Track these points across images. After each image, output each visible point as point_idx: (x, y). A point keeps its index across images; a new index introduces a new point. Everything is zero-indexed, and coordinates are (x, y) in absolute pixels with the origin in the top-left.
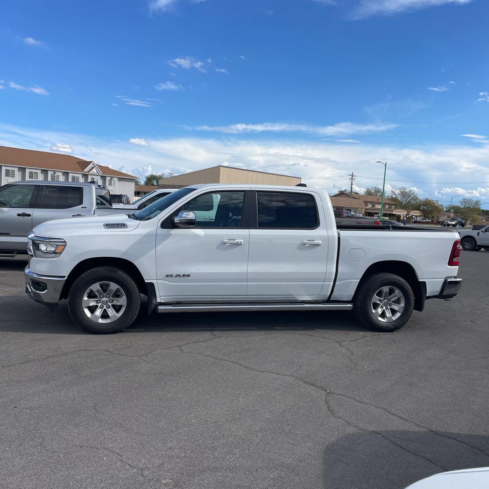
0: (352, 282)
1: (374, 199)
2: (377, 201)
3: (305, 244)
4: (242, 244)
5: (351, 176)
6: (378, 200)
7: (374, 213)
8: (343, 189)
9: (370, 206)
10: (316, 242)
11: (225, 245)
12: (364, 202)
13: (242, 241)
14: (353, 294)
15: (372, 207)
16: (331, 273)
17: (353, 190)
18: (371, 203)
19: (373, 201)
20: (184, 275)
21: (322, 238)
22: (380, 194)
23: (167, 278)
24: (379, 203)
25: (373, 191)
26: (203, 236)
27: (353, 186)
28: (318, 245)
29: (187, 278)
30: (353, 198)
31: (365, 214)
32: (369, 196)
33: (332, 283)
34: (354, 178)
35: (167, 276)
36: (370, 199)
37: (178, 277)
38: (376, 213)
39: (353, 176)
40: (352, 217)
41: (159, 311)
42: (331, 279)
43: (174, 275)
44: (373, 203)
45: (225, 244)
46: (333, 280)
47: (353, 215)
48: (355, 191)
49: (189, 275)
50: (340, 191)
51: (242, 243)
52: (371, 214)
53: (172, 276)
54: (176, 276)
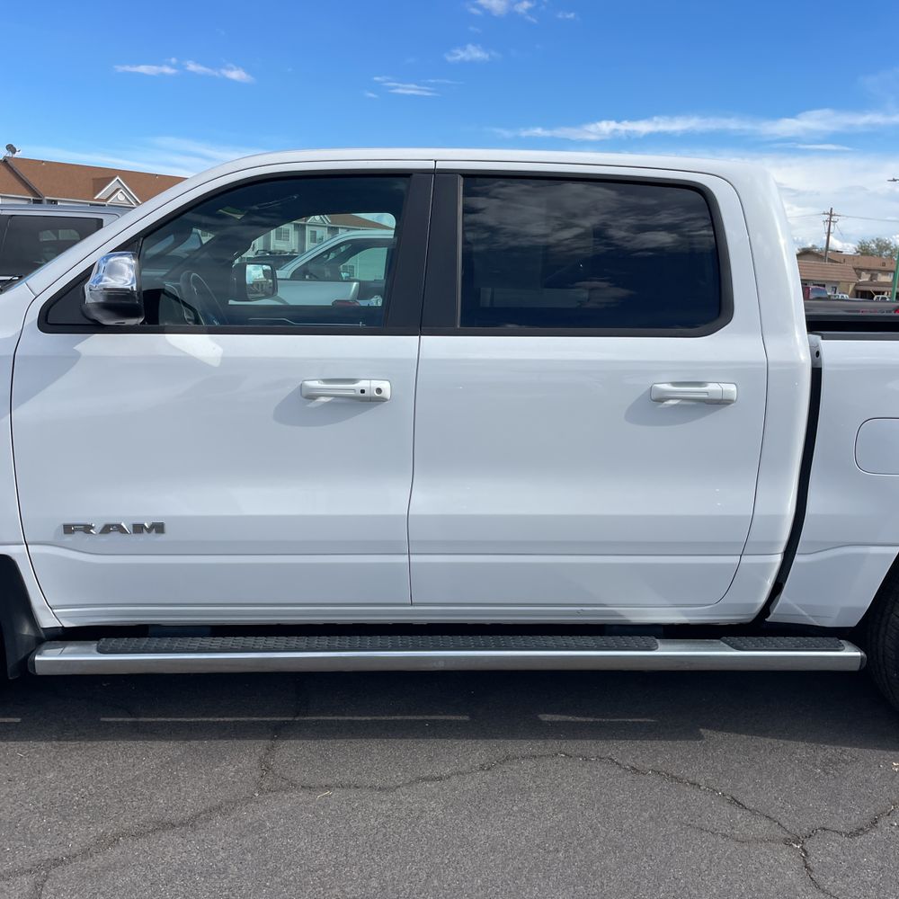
0: (864, 556)
1: (874, 263)
2: (883, 268)
3: (661, 400)
4: (383, 400)
5: (828, 216)
6: (884, 264)
7: (875, 292)
8: (809, 245)
9: (865, 278)
10: (713, 388)
11: (312, 404)
12: (855, 269)
13: (385, 386)
14: (867, 602)
15: (871, 280)
16: (778, 519)
17: (830, 246)
18: (868, 270)
19: (872, 267)
20: (138, 528)
21: (736, 372)
22: (888, 252)
23: (69, 538)
24: (886, 272)
25: (873, 246)
26: (216, 363)
27: (831, 237)
28: (720, 403)
29: (153, 536)
30: (830, 260)
31: (854, 293)
32: (864, 258)
33: (778, 559)
34: (834, 218)
35: (68, 529)
36: (865, 262)
37: (116, 536)
38: (878, 293)
39: (831, 215)
40: (829, 298)
41: (39, 671)
42: (774, 544)
43: (98, 526)
44: (873, 273)
45: (311, 396)
46: (782, 548)
47: (830, 296)
48: (834, 248)
49: (158, 528)
50: (803, 249)
51: (387, 393)
52: (867, 295)
53: (87, 529)
54: (107, 529)
